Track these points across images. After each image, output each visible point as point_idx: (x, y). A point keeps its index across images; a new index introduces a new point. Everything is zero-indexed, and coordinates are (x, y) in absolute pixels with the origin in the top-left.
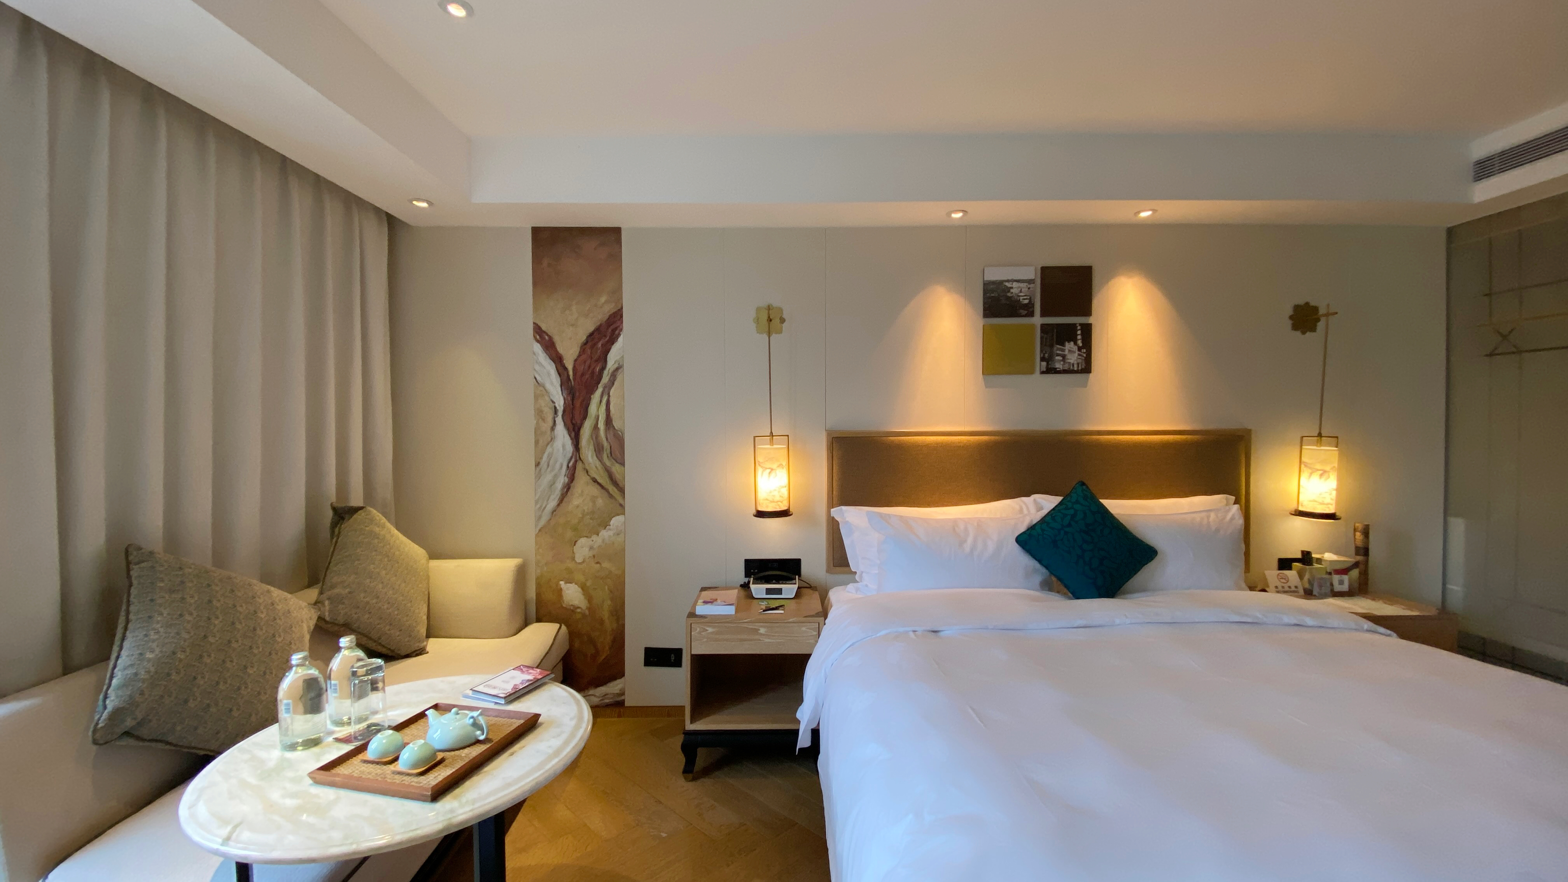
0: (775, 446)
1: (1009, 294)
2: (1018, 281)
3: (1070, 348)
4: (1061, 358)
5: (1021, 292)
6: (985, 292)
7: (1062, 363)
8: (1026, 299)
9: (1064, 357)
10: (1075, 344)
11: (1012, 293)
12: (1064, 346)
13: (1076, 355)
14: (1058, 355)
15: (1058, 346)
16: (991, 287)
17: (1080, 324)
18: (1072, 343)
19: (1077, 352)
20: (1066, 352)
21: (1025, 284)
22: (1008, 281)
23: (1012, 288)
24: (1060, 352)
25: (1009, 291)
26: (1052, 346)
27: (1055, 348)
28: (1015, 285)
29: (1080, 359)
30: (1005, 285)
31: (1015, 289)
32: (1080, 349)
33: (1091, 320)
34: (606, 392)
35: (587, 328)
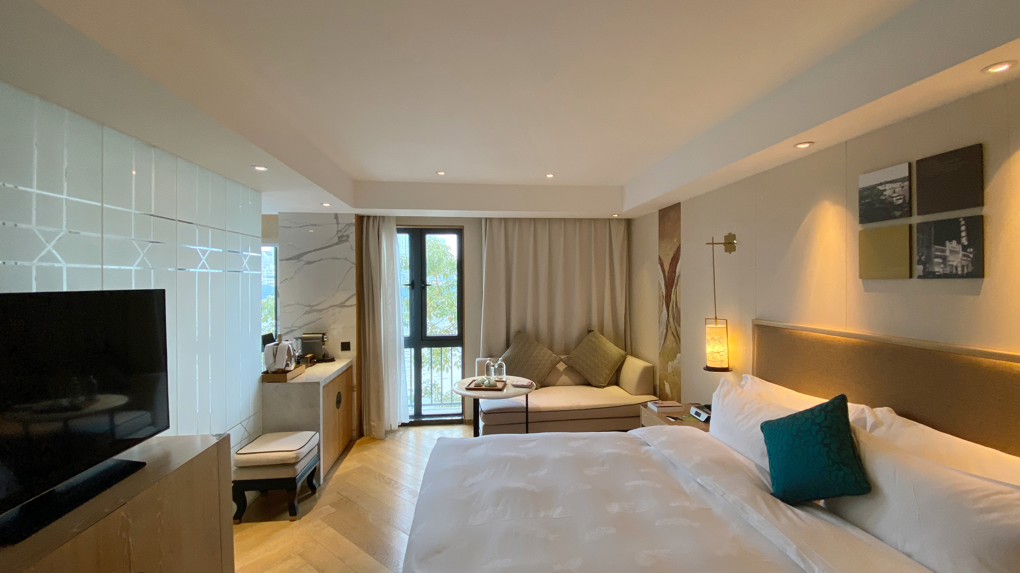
0: (719, 326)
1: (882, 197)
2: (891, 182)
3: (952, 247)
4: (941, 261)
5: (894, 192)
6: (861, 198)
7: (942, 266)
8: (899, 199)
9: (944, 258)
10: (959, 242)
11: (885, 195)
12: (945, 246)
13: (961, 255)
14: (937, 257)
15: (937, 247)
16: (866, 193)
17: (965, 219)
18: (954, 242)
19: (961, 253)
20: (948, 253)
21: (899, 183)
22: (881, 184)
23: (885, 190)
24: (939, 254)
25: (882, 194)
26: (929, 247)
27: (933, 249)
28: (888, 186)
29: (965, 260)
30: (878, 189)
31: (888, 190)
32: (965, 248)
33: (986, 211)
34: (676, 288)
35: (671, 256)
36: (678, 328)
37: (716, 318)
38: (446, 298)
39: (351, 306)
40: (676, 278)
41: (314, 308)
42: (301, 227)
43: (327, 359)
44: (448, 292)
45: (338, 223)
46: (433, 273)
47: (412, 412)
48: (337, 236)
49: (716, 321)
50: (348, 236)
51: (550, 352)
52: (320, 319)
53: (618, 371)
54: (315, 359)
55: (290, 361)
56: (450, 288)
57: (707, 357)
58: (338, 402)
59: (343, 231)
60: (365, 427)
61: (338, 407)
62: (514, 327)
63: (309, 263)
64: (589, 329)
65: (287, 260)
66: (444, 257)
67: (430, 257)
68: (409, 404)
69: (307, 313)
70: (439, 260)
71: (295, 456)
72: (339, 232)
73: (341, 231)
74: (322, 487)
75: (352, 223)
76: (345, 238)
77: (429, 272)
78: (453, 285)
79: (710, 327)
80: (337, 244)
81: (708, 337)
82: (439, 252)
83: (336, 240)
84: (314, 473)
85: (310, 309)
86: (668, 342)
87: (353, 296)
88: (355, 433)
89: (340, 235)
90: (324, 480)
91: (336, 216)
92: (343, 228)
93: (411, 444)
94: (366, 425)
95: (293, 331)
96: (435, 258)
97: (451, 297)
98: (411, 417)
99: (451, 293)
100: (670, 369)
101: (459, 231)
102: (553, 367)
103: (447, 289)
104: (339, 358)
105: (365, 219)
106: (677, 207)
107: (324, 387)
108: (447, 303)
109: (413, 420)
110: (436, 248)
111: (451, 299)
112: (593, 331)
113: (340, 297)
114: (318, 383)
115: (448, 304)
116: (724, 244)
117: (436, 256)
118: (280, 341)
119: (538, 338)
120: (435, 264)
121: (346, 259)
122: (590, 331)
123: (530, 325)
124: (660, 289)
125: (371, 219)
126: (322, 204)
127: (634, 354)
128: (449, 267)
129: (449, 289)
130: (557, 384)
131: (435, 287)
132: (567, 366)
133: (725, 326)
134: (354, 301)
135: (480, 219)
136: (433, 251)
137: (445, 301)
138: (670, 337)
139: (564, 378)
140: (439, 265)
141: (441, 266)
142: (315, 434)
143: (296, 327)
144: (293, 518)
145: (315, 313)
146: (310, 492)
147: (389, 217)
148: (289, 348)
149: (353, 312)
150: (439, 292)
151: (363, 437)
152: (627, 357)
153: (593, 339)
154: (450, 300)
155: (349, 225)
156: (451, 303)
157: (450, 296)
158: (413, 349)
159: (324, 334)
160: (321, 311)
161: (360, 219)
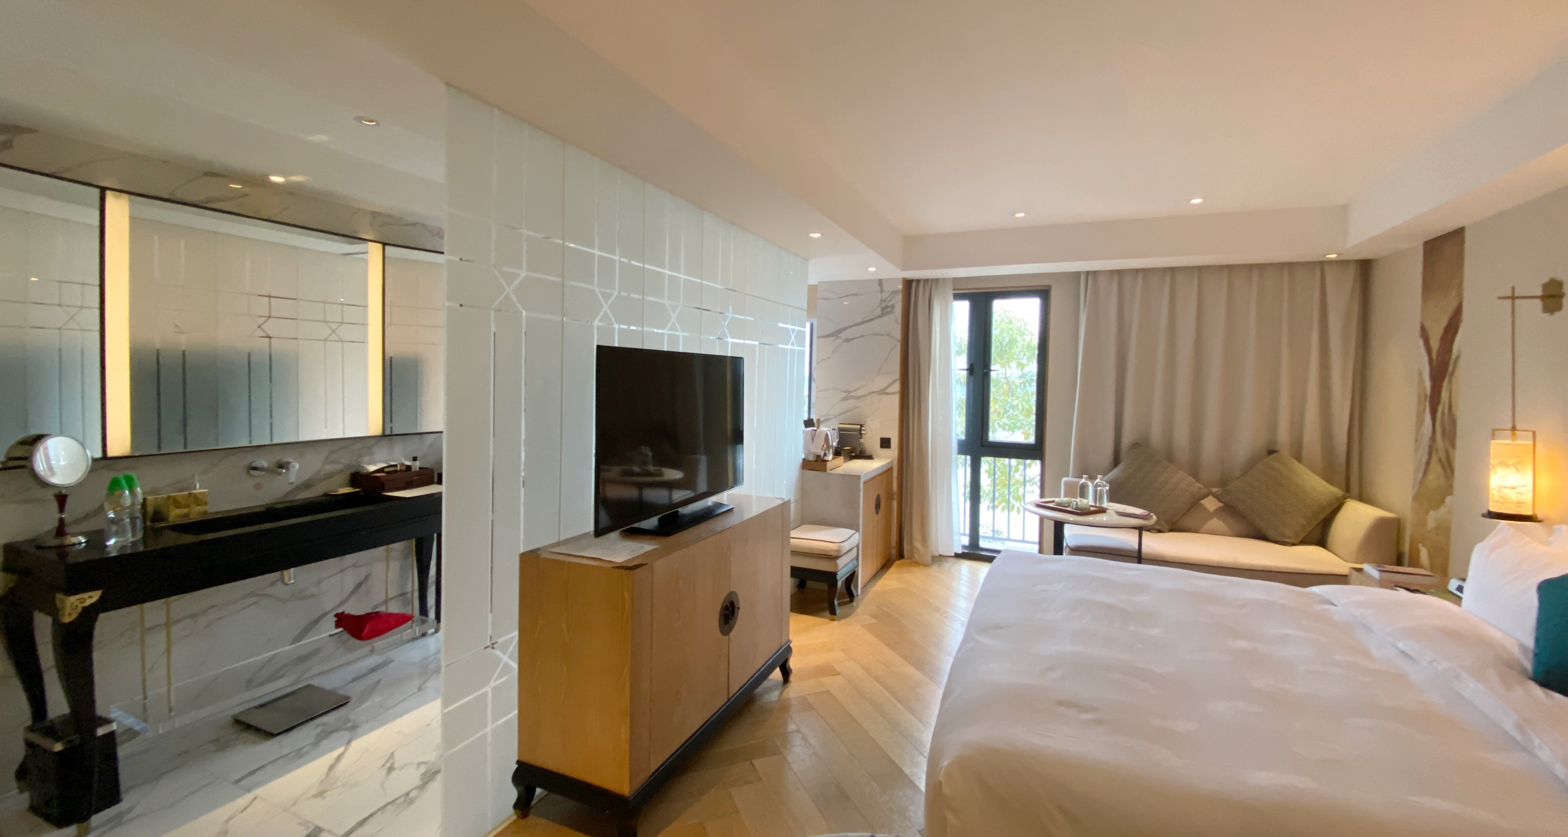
0: (1518, 442)
34: (1450, 382)
35: (1444, 322)
36: (1451, 450)
37: (1514, 428)
38: (1020, 399)
39: (893, 393)
40: (1452, 362)
41: (851, 394)
42: (840, 298)
43: (863, 455)
44: (1022, 391)
45: (882, 291)
46: (1000, 361)
47: (966, 541)
48: (880, 307)
49: (1514, 435)
50: (893, 306)
51: (1190, 479)
52: (857, 407)
53: (1327, 522)
54: (852, 452)
55: (829, 451)
56: (1027, 384)
57: (1491, 496)
58: (878, 506)
59: (888, 300)
60: (906, 547)
61: (877, 513)
62: (1127, 439)
63: (848, 340)
64: (1271, 448)
65: (824, 337)
66: (1020, 336)
67: (996, 336)
68: (962, 532)
69: (844, 399)
70: (1010, 341)
71: (836, 548)
72: (883, 302)
73: (885, 300)
74: (859, 597)
75: (898, 290)
76: (889, 309)
77: (995, 359)
78: (1033, 380)
79: (1499, 446)
80: (879, 317)
81: (1493, 461)
82: (1011, 329)
83: (878, 312)
84: (851, 578)
85: (848, 394)
86: (1431, 477)
87: (895, 381)
88: (894, 552)
89: (884, 305)
90: (862, 588)
91: (880, 282)
92: (888, 297)
93: (964, 578)
94: (907, 545)
95: (829, 419)
96: (1005, 338)
97: (1029, 400)
98: (964, 547)
99: (1028, 393)
100: (1431, 524)
101: (1044, 294)
102: (1195, 503)
103: (1022, 387)
104: (879, 457)
105: (914, 284)
106: (1458, 234)
107: (865, 483)
108: (1020, 408)
109: (966, 551)
110: (1006, 323)
111: (1028, 401)
112: (1277, 452)
113: (880, 382)
114: (859, 477)
115: (1023, 409)
116: (1543, 298)
117: (1007, 336)
118: (818, 427)
119: (1170, 457)
120: (1004, 348)
121: (889, 335)
122: (1271, 452)
123: (1156, 436)
124: (1421, 381)
125: (922, 283)
126: (867, 269)
127: (1363, 498)
128: (1027, 352)
129: (1025, 386)
130: (1201, 531)
131: (1003, 384)
132: (1221, 505)
133: (1531, 443)
134: (897, 387)
135: (1078, 274)
136: (1002, 328)
137: (1017, 405)
138: (1436, 468)
139: (1215, 523)
140: (1010, 348)
141: (1013, 351)
142: (854, 534)
143: (831, 415)
144: (833, 617)
145: (851, 401)
146: (848, 600)
147: (944, 280)
148: (827, 435)
149: (896, 400)
150: (1009, 391)
151: (903, 560)
152: (1346, 502)
153: (1277, 465)
154: (1027, 403)
155: (894, 292)
156: (1027, 407)
157: (1026, 398)
158: (969, 457)
159: (861, 426)
160: (859, 397)
161: (908, 284)
